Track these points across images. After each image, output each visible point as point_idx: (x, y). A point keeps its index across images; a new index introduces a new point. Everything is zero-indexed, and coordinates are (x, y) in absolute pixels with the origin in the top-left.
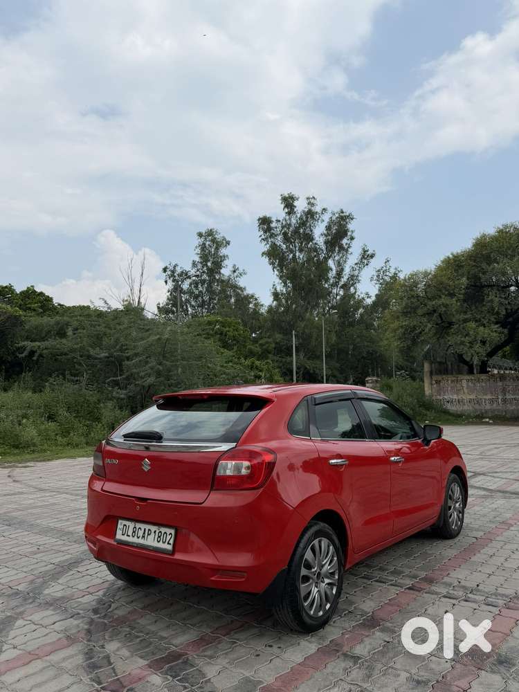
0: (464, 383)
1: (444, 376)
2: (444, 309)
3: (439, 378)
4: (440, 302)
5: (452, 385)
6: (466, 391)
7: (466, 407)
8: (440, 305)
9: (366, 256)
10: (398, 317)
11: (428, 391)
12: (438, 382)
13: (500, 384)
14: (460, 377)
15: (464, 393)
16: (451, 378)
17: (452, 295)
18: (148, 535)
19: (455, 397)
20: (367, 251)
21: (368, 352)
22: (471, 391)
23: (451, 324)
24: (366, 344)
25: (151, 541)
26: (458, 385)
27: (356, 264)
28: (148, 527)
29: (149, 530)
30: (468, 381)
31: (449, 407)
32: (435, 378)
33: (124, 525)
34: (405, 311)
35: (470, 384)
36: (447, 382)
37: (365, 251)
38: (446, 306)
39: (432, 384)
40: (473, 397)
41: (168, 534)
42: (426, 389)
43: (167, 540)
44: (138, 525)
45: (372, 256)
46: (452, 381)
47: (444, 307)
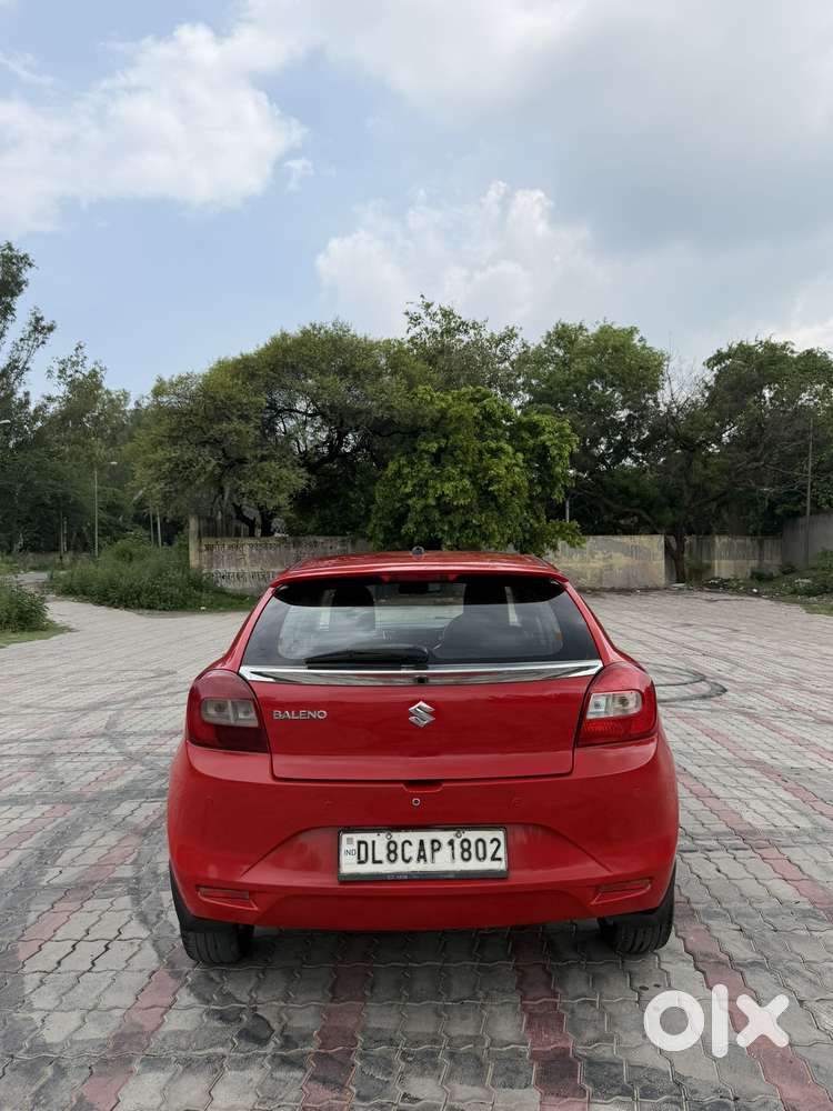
0: (246, 550)
1: (219, 539)
2: (236, 438)
3: (212, 541)
4: (231, 427)
5: (230, 552)
6: (248, 561)
7: (248, 585)
8: (230, 432)
9: (40, 329)
10: (161, 443)
11: (194, 561)
12: (209, 548)
13: (293, 551)
14: (242, 540)
15: (245, 564)
16: (228, 542)
17: (245, 418)
18: (434, 850)
19: (233, 570)
20: (42, 319)
21: (53, 497)
22: (255, 561)
23: (242, 461)
24: (50, 481)
25: (446, 861)
26: (238, 552)
27: (22, 340)
28: (427, 836)
29: (433, 841)
30: (252, 546)
31: (223, 583)
32: (205, 541)
33: (360, 843)
34: (174, 434)
35: (254, 551)
36: (224, 547)
37: (38, 320)
38: (238, 433)
39: (200, 551)
40: (257, 569)
41: (488, 841)
42: (192, 558)
43: (489, 854)
44: (399, 837)
45: (51, 329)
46: (230, 547)
47: (237, 434)
